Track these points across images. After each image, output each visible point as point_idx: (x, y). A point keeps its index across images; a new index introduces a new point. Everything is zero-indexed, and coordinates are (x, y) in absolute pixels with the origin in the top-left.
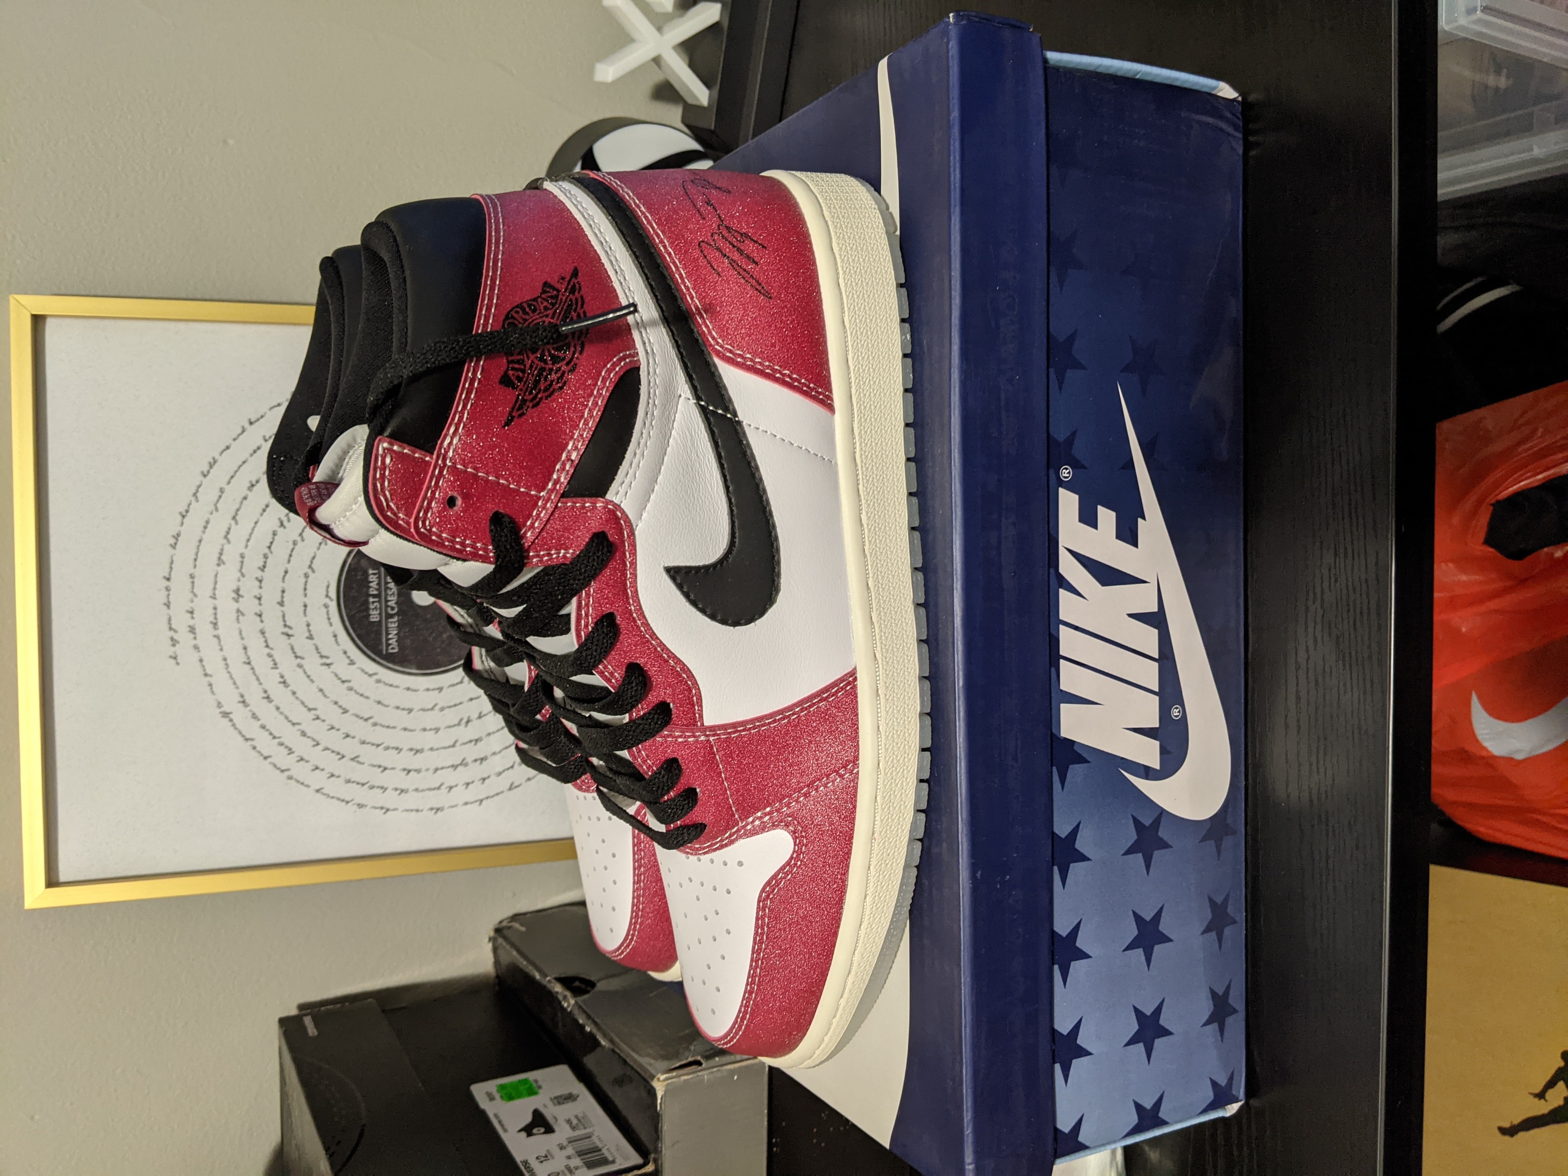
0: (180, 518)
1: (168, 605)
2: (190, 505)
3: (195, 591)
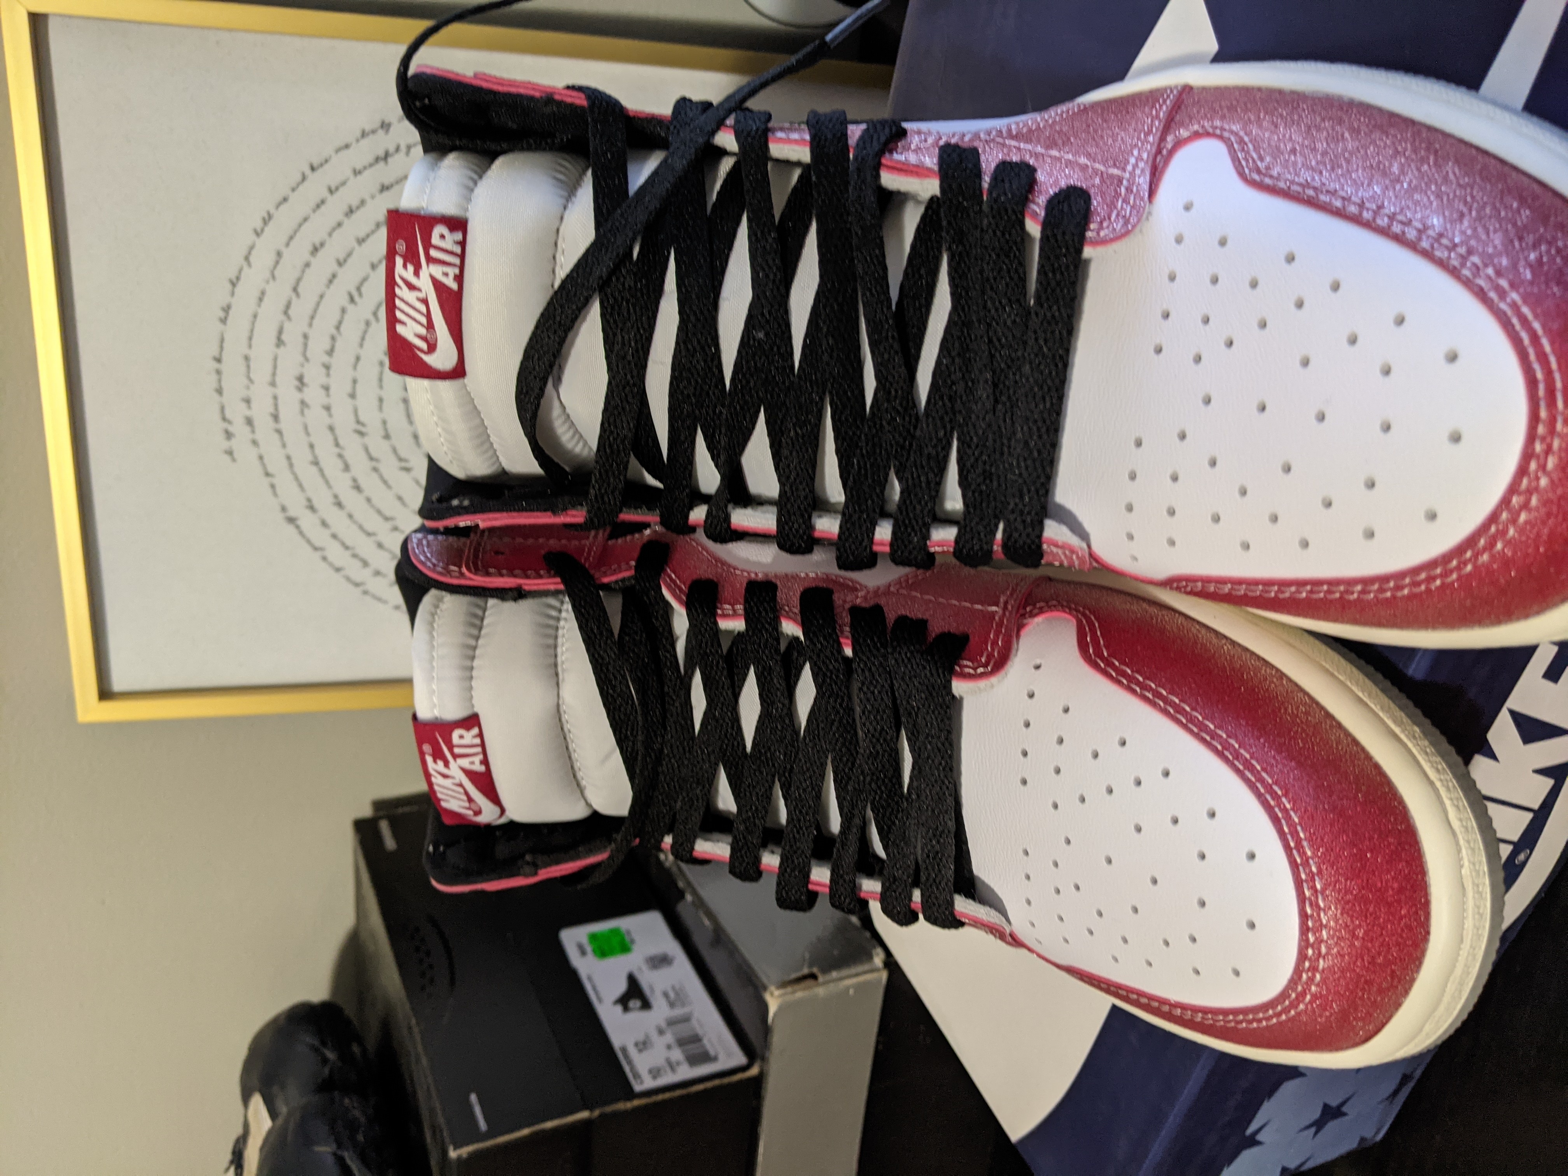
0: (229, 286)
1: (219, 391)
2: (240, 271)
3: (252, 376)
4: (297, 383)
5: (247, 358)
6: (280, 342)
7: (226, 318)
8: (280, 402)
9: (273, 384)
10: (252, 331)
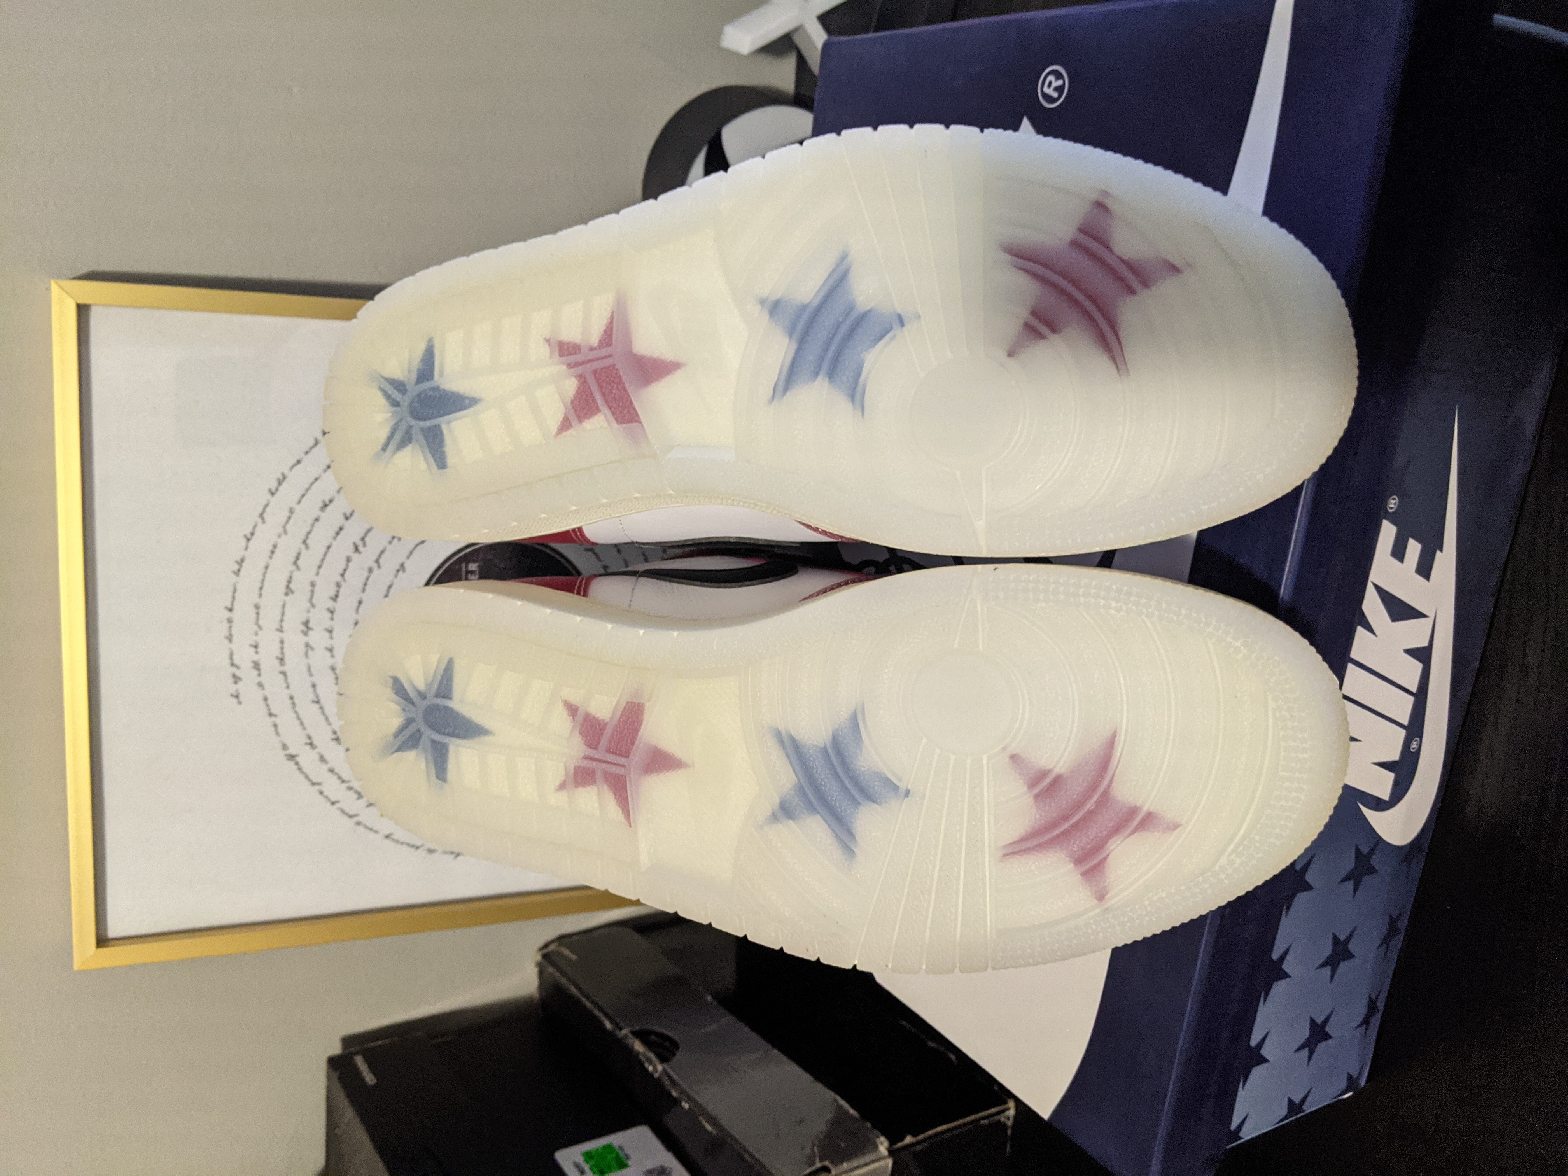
0: (244, 541)
1: (230, 638)
2: (255, 526)
3: (261, 622)
4: (304, 628)
5: (257, 607)
6: (289, 591)
7: (239, 570)
8: (286, 645)
9: (281, 630)
10: (263, 582)
